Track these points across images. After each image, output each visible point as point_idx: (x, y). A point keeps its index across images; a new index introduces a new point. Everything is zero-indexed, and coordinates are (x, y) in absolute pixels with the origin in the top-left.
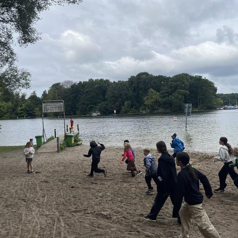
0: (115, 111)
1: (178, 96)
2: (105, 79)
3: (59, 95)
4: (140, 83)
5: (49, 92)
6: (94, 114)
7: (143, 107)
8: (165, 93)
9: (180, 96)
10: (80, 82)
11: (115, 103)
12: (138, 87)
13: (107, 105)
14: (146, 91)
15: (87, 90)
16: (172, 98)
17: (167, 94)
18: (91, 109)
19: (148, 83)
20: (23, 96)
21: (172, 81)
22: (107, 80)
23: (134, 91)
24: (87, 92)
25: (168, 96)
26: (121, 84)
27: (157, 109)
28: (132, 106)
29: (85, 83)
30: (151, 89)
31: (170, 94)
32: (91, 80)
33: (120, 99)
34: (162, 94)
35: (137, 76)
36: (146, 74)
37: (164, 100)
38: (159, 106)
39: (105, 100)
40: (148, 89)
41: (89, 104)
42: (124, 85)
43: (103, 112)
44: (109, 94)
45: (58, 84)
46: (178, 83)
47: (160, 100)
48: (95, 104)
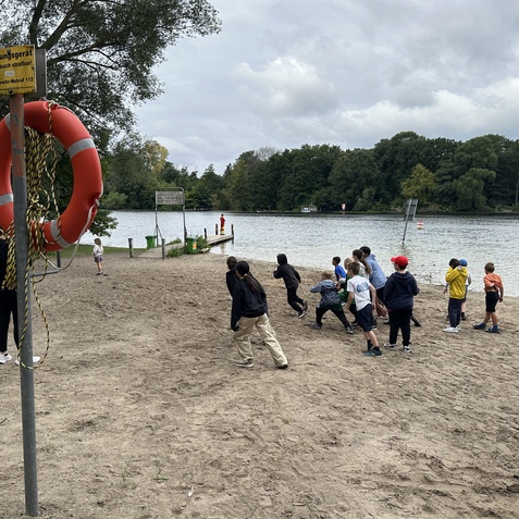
0: (344, 206)
1: (471, 181)
2: (331, 146)
3: (249, 174)
4: (396, 152)
5: (235, 166)
6: (306, 210)
7: (398, 200)
8: (446, 175)
9: (475, 182)
10: (287, 151)
11: (344, 191)
12: (392, 161)
13: (330, 193)
14: (407, 169)
15: (297, 165)
16: (458, 184)
17: (449, 177)
18: (303, 201)
19: (413, 153)
20: (194, 174)
21: (462, 150)
22: (335, 147)
23: (384, 168)
24: (297, 169)
25: (451, 180)
26: (359, 155)
27: (427, 206)
28: (377, 197)
29: (296, 152)
30: (420, 166)
31: (455, 176)
32: (306, 148)
33: (355, 184)
34: (440, 176)
35: (394, 139)
36: (411, 135)
37: (442, 188)
38: (431, 199)
39: (327, 185)
40: (414, 164)
41: (300, 191)
42: (365, 157)
43: (323, 207)
44: (335, 174)
45: (249, 154)
46: (475, 154)
47: (434, 187)
48: (310, 191)
